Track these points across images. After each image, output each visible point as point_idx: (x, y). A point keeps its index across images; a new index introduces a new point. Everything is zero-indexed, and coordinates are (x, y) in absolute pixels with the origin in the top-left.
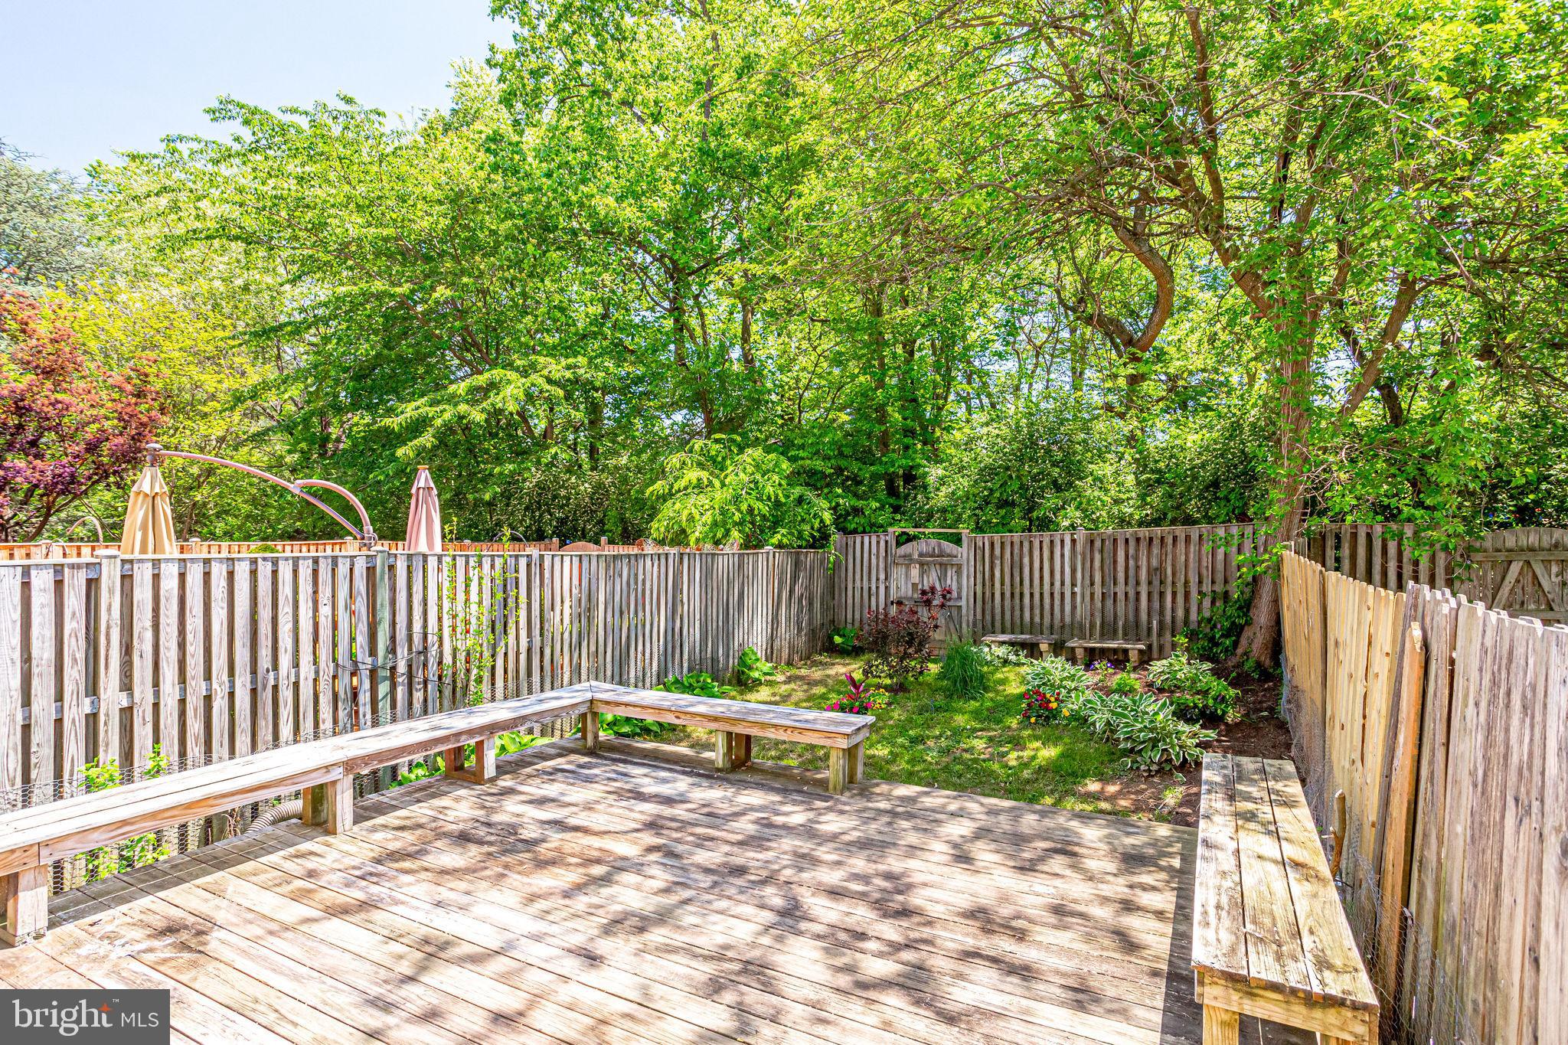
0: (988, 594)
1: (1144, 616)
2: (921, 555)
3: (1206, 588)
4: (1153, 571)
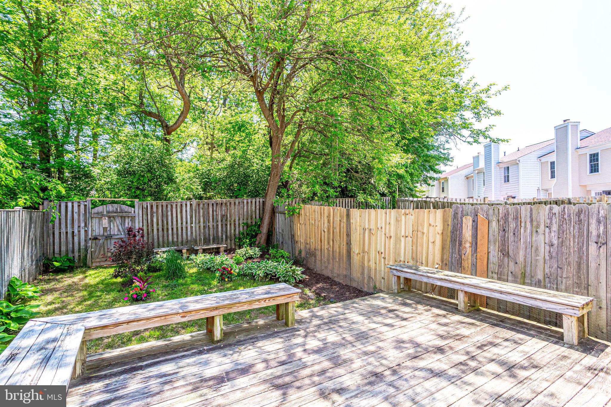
1: (220, 234)
2: (108, 212)
3: (241, 222)
4: (222, 216)
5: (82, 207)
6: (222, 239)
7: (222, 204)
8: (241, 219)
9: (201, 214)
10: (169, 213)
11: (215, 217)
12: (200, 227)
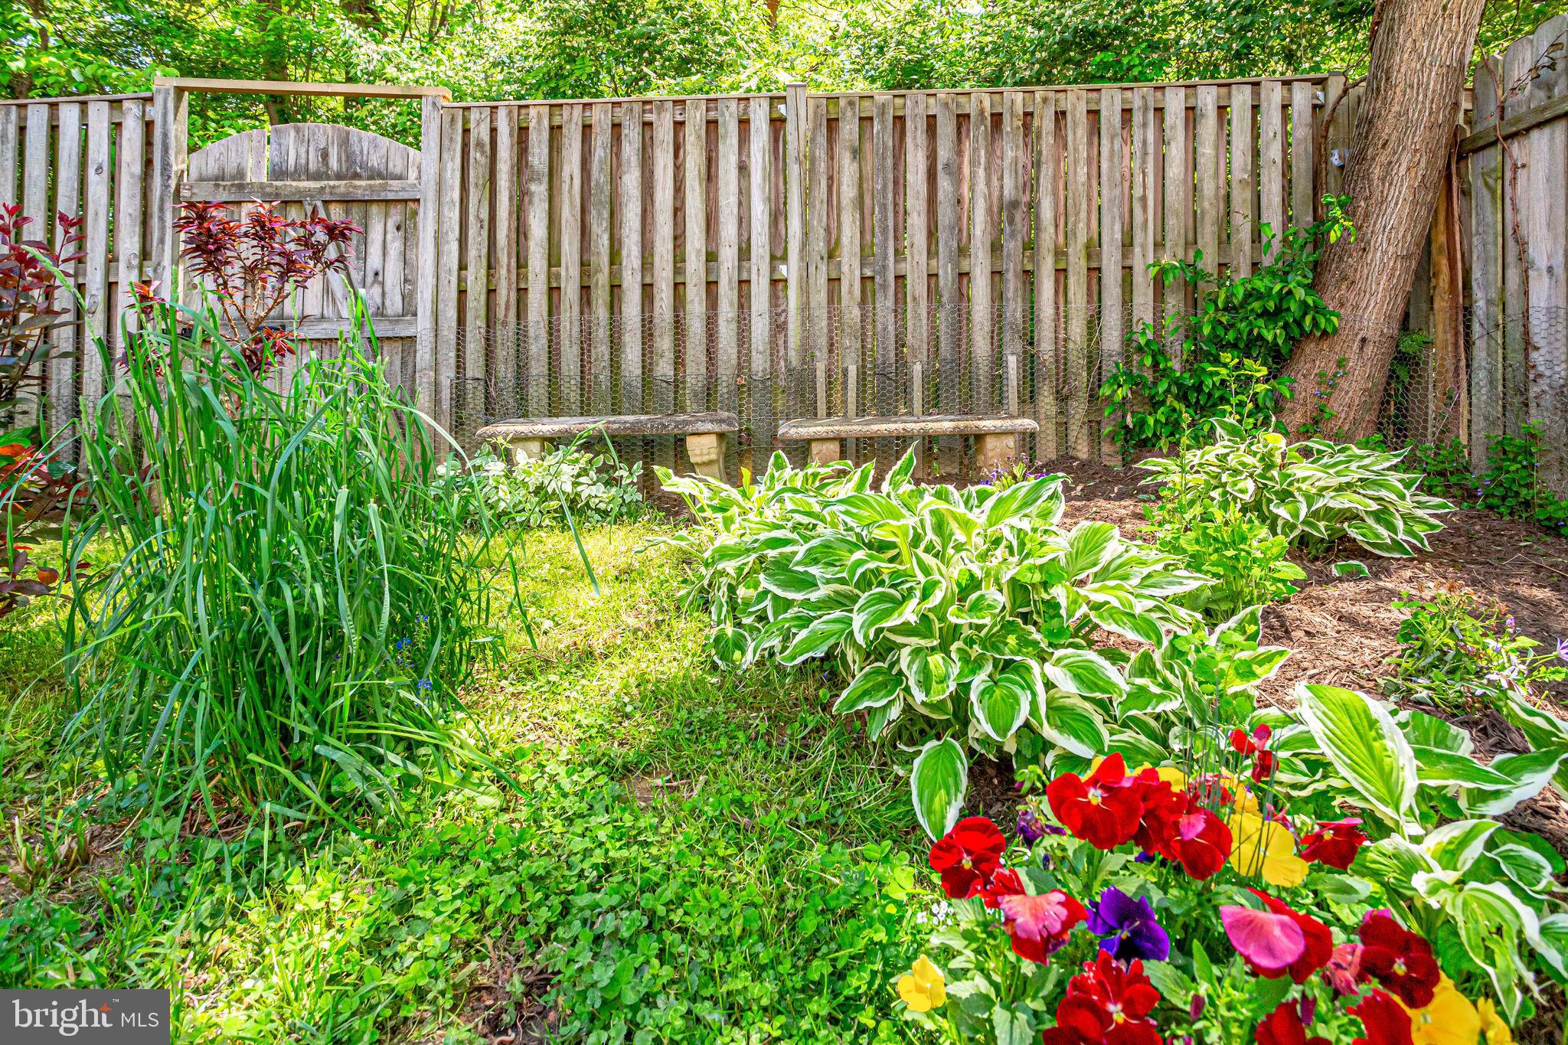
0: (505, 294)
1: (981, 346)
2: (278, 172)
3: (1142, 260)
4: (1004, 211)
6: (998, 381)
7: (997, 120)
8: (1144, 239)
9: (848, 191)
10: (631, 181)
11: (945, 217)
12: (834, 281)
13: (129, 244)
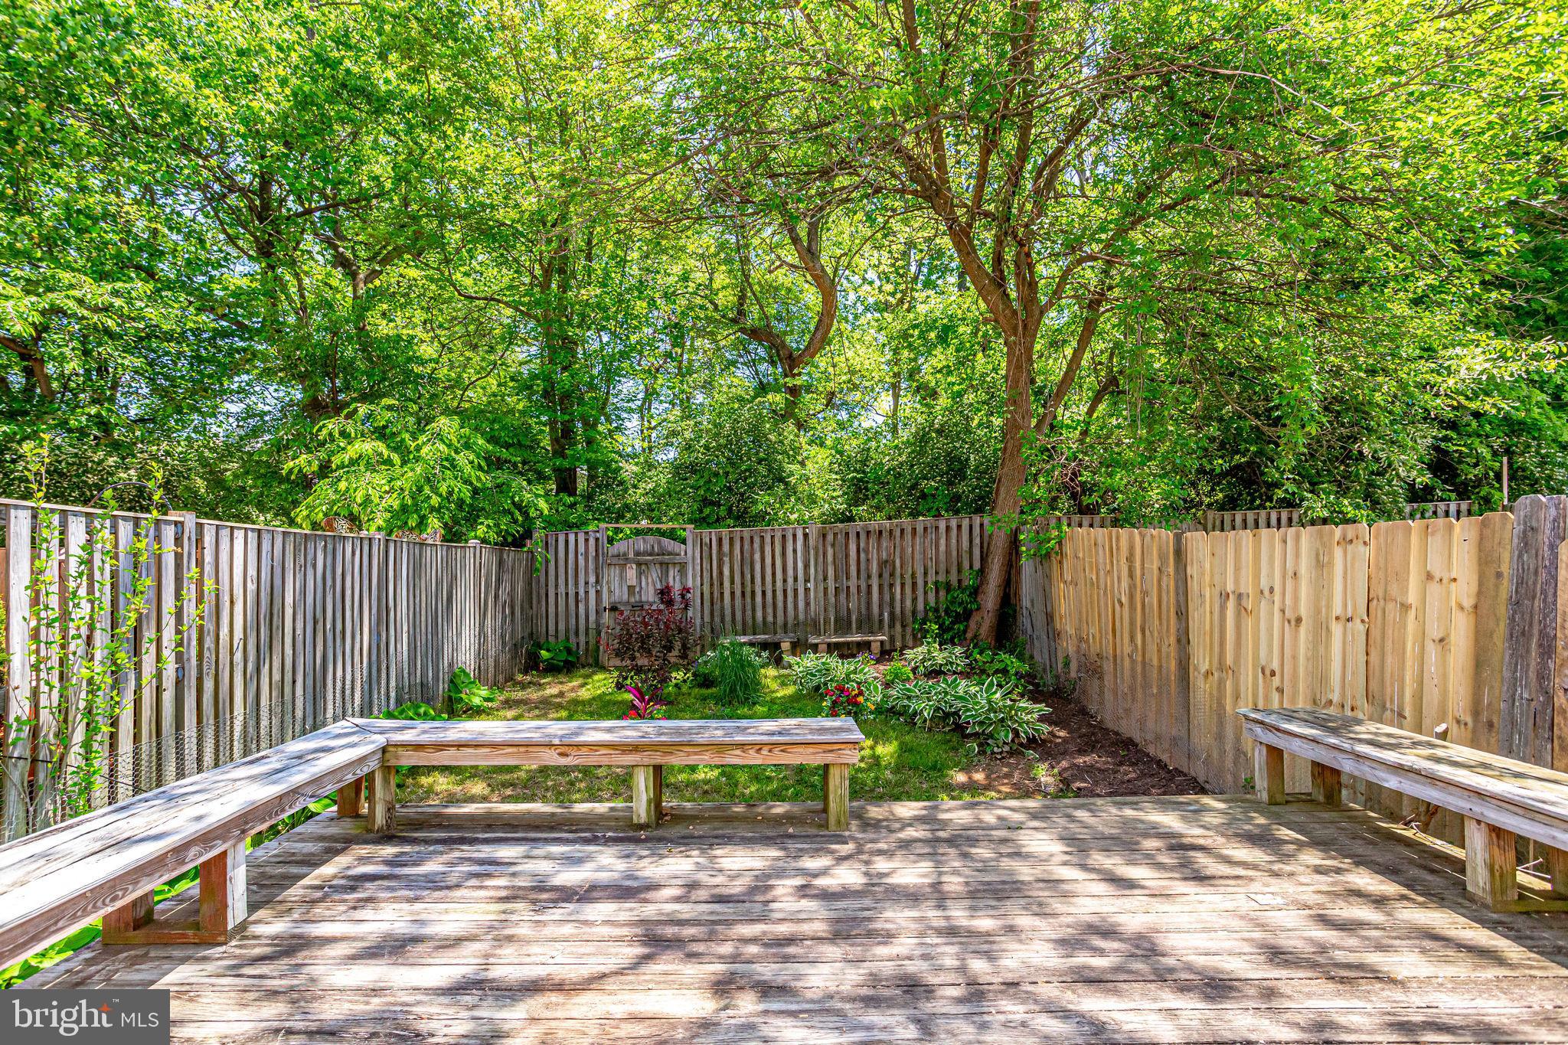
0: (716, 594)
1: (876, 610)
2: (637, 554)
3: (931, 578)
4: (883, 564)
5: (592, 542)
6: (881, 621)
7: (880, 532)
8: (932, 572)
9: (830, 558)
10: (757, 557)
11: (863, 566)
12: (826, 589)
13: (592, 579)
